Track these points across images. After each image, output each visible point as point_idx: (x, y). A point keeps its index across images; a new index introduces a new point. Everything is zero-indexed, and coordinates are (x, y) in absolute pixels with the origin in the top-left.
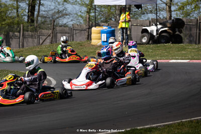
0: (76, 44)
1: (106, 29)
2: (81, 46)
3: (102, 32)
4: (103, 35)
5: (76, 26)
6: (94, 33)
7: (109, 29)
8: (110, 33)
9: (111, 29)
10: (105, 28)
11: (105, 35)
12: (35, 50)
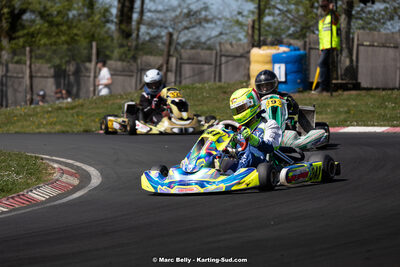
0: (213, 89)
1: (284, 52)
2: (225, 92)
3: (276, 59)
4: (277, 66)
5: (228, 47)
6: (258, 62)
7: (293, 53)
8: (295, 62)
9: (297, 53)
10: (283, 49)
11: (283, 66)
12: (113, 104)
